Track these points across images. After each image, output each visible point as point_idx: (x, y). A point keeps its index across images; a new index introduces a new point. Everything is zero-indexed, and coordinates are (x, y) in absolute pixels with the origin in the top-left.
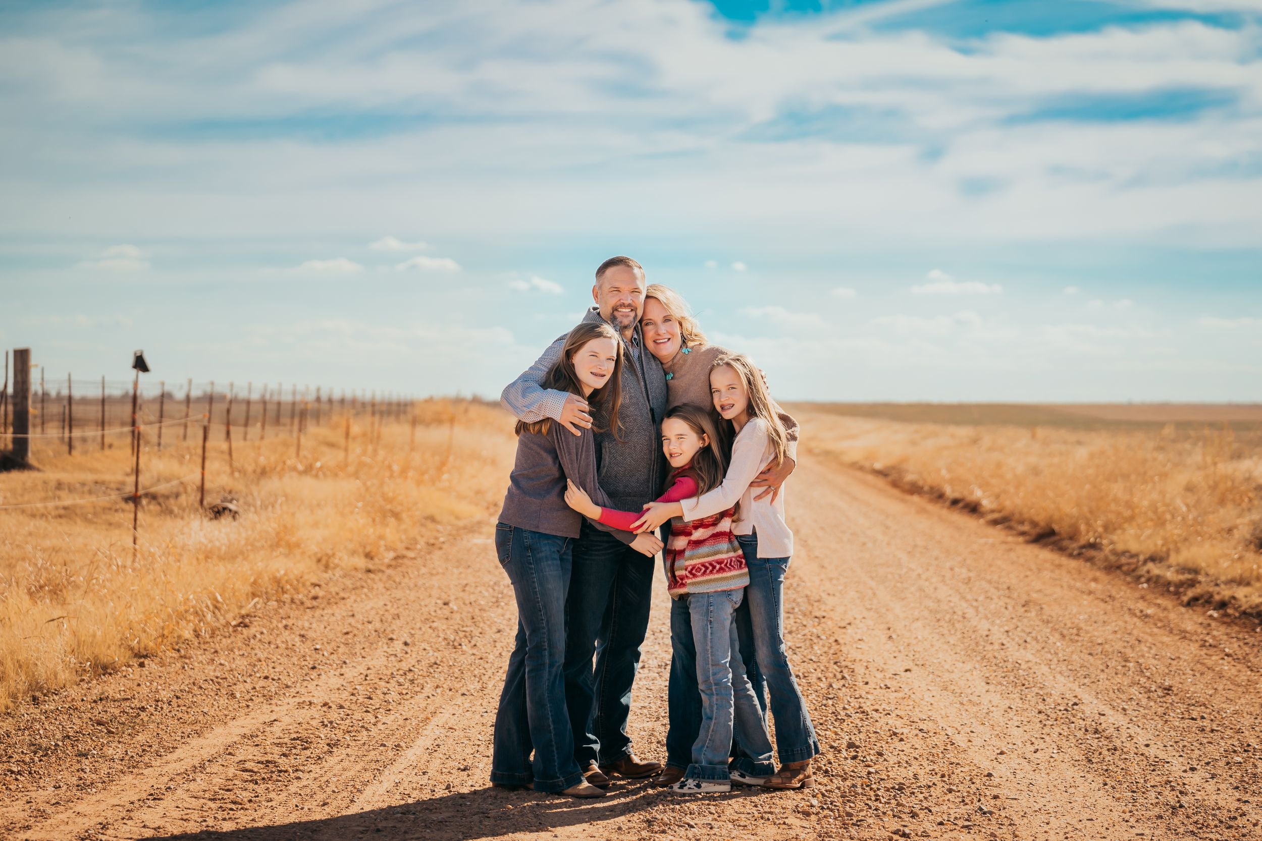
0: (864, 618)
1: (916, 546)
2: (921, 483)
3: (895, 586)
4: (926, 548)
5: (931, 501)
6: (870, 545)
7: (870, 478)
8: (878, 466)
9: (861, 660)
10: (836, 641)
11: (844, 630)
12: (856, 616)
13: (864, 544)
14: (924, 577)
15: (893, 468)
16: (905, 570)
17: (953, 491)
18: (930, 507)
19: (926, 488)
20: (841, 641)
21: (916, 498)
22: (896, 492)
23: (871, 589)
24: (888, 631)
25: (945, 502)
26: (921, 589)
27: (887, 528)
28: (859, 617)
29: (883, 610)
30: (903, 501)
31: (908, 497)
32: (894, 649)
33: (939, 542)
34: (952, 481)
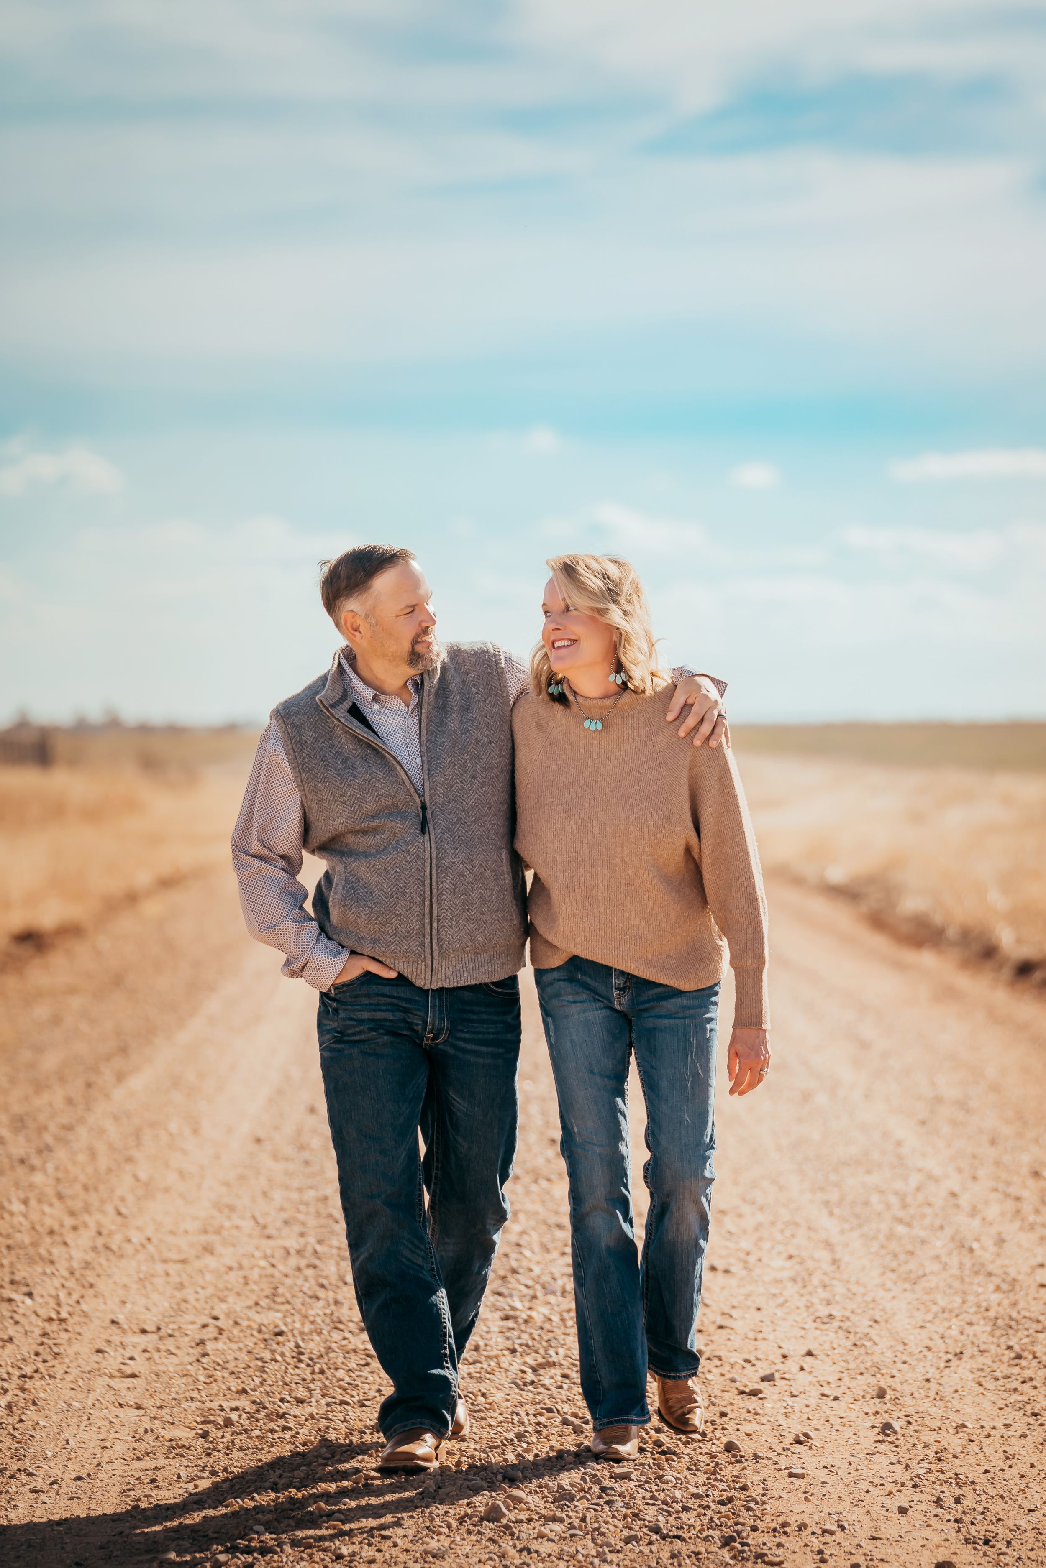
0: (809, 1354)
1: (938, 1100)
2: (938, 919)
3: (890, 1236)
4: (962, 1105)
5: (966, 964)
6: (821, 1099)
7: (820, 907)
8: (837, 874)
9: (802, 1527)
10: (730, 1447)
11: (753, 1403)
12: (788, 1348)
13: (806, 1096)
14: (964, 1200)
15: (872, 880)
16: (915, 1179)
17: (1019, 941)
18: (964, 981)
19: (952, 933)
20: (746, 1448)
21: (928, 959)
22: (879, 942)
23: (828, 1245)
24: (876, 1404)
25: (1001, 966)
26: (963, 1246)
27: (865, 1045)
28: (796, 1349)
29: (862, 1324)
30: (899, 966)
31: (910, 956)
32: (899, 1474)
33: (995, 1088)
34: (1015, 917)
